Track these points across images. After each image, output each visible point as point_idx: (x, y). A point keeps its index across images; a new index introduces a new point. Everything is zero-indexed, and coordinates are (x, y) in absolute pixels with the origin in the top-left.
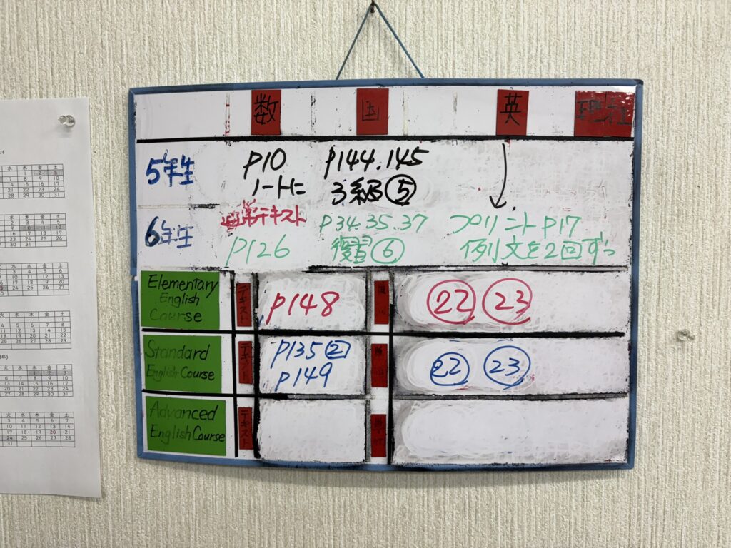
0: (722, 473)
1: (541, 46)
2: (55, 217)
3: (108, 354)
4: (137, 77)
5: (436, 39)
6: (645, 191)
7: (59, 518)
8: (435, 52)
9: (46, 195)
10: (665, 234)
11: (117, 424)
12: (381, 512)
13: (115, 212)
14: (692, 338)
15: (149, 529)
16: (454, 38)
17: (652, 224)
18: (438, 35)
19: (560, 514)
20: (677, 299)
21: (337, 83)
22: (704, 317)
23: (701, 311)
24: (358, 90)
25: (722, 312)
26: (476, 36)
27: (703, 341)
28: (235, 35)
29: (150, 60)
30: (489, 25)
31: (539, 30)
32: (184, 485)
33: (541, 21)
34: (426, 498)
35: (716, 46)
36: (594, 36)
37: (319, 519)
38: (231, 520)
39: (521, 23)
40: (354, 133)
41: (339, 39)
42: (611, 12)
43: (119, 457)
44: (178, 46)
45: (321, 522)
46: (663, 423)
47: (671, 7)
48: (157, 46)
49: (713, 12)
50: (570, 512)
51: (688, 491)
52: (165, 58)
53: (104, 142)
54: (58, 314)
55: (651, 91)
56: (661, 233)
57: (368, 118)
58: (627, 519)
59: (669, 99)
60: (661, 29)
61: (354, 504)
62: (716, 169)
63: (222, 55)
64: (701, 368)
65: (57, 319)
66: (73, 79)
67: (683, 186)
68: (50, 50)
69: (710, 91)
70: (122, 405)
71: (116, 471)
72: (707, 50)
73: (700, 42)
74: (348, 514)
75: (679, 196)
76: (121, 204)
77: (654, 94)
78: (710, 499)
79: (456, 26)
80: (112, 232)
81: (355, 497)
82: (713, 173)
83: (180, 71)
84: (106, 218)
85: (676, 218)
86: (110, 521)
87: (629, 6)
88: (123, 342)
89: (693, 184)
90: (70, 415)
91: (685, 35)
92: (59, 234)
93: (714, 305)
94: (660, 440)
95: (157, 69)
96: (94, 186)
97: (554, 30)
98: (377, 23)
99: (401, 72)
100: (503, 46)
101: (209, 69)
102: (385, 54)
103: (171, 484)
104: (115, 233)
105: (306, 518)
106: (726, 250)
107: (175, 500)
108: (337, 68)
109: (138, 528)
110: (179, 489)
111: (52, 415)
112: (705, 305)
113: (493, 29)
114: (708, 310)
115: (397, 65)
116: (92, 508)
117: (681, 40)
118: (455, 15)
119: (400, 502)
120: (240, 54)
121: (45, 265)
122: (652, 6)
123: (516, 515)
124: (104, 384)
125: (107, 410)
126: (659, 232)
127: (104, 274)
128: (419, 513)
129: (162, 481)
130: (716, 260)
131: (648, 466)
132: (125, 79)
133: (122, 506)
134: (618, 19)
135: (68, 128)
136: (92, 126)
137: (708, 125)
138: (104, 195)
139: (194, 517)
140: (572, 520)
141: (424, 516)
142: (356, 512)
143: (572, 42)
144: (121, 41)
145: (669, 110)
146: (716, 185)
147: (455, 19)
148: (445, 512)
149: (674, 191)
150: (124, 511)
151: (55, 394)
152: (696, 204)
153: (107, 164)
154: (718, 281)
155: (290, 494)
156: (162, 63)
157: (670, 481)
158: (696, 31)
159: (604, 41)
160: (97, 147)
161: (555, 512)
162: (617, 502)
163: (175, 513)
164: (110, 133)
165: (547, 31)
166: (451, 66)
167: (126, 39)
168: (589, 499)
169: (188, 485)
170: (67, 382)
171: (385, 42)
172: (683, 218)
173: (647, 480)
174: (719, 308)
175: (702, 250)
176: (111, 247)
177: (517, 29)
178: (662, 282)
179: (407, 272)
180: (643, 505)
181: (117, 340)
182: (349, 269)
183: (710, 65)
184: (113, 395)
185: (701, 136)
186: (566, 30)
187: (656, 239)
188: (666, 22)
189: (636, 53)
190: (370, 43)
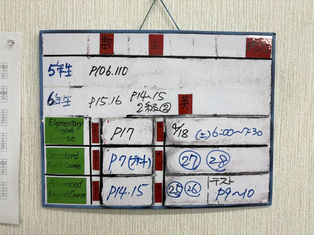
0: (307, 212)
1: (231, 19)
2: (2, 88)
3: (26, 154)
4: (46, 23)
5: (185, 13)
8: (185, 19)
10: (284, 104)
11: (29, 187)
13: (32, 86)
16: (193, 13)
17: (278, 99)
18: (186, 12)
19: (236, 230)
20: (289, 133)
21: (140, 32)
22: (300, 141)
23: (299, 139)
24: (149, 35)
25: (307, 139)
26: (203, 13)
27: (300, 152)
28: (93, 6)
29: (52, 16)
30: (209, 9)
31: (231, 12)
32: (61, 217)
33: (232, 8)
34: (176, 223)
35: (306, 23)
36: (254, 16)
39: (223, 8)
40: (147, 54)
41: (141, 11)
42: (262, 6)
43: (30, 203)
44: (66, 10)
46: (282, 189)
47: (288, 5)
48: (56, 10)
49: (305, 8)
50: (241, 229)
51: (292, 219)
52: (59, 15)
53: (28, 53)
54: (1, 135)
55: (278, 41)
57: (154, 47)
58: (266, 232)
59: (286, 45)
60: (283, 14)
61: (142, 226)
62: (306, 76)
63: (86, 15)
64: (299, 164)
66: (15, 23)
67: (291, 83)
68: (4, 9)
69: (303, 42)
70: (32, 178)
71: (28, 210)
72: (302, 24)
73: (300, 21)
74: (139, 231)
75: (290, 87)
76: (35, 83)
77: (280, 43)
78: (302, 223)
79: (194, 8)
80: (30, 96)
81: (143, 223)
82: (305, 78)
83: (66, 22)
84: (28, 89)
85: (288, 97)
87: (269, 4)
88: (34, 148)
89: (296, 82)
90: (5, 184)
91: (293, 17)
92: (3, 96)
93: (304, 136)
94: (280, 196)
95: (55, 20)
96: (22, 74)
97: (237, 12)
98: (159, 5)
99: (169, 27)
100: (215, 18)
101: (80, 21)
102: (162, 19)
103: (54, 217)
105: (119, 233)
106: (310, 112)
107: (56, 224)
108: (140, 24)
110: (58, 219)
112: (300, 136)
113: (211, 10)
114: (302, 138)
115: (167, 24)
117: (291, 19)
118: (194, 3)
120: (95, 16)
122: (280, 4)
123: (216, 231)
124: (23, 168)
126: (281, 103)
127: (26, 116)
128: (172, 230)
129: (50, 215)
130: (305, 116)
131: (275, 208)
132: (40, 24)
133: (30, 227)
134: (265, 9)
135: (11, 46)
136: (23, 46)
137: (302, 57)
138: (27, 78)
139: (65, 233)
140: (242, 233)
141: (174, 232)
142: (143, 229)
144: (39, 7)
145: (286, 50)
146: (305, 83)
147: (194, 5)
148: (184, 229)
149: (288, 85)
150: (31, 230)
152: (297, 91)
153: (29, 63)
154: (306, 126)
155: (112, 221)
156: (58, 17)
157: (284, 215)
158: (298, 16)
159: (259, 18)
160: (25, 56)
161: (234, 229)
162: (261, 224)
163: (56, 231)
164: (31, 49)
165: (234, 12)
166: (192, 26)
167: (41, 6)
168: (249, 223)
169: (63, 217)
170: (4, 168)
171: (162, 14)
172: (291, 97)
173: (275, 214)
174: (306, 137)
175: (300, 112)
176: (30, 103)
177: (221, 11)
178: (282, 125)
179: (172, 118)
180: (272, 226)
181: (31, 147)
182: (145, 116)
183: (304, 31)
184: (28, 174)
185: (299, 62)
186: (242, 13)
187: (280, 106)
188: (285, 11)
189: (272, 24)
190: (155, 14)
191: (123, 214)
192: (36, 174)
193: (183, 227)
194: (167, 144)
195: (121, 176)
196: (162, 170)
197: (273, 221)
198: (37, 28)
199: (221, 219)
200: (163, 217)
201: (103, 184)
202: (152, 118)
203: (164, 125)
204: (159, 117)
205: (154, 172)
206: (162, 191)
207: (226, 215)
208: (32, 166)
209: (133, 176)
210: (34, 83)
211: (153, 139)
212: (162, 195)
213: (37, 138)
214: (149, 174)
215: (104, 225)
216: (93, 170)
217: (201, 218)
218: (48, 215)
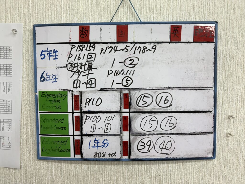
0: (243, 167)
1: (184, 13)
2: (8, 66)
3: (25, 116)
4: (41, 17)
5: (147, 9)
6: (219, 66)
7: (4, 176)
8: (147, 13)
9: (5, 58)
10: (225, 81)
11: (27, 142)
12: (121, 177)
13: (30, 65)
14: (234, 118)
15: (37, 181)
16: (154, 9)
17: (221, 77)
18: (148, 7)
19: (185, 180)
20: (229, 104)
21: (110, 24)
22: (238, 111)
23: (237, 108)
24: (117, 26)
26: (161, 8)
27: (237, 119)
28: (76, 3)
29: (45, 11)
30: (166, 5)
31: (184, 7)
32: (50, 165)
34: (138, 173)
36: (203, 10)
37: (99, 179)
38: (67, 179)
39: (178, 5)
40: (116, 41)
41: (113, 7)
42: (209, 3)
43: (27, 154)
44: (56, 7)
45: (100, 180)
46: (223, 148)
47: (230, 2)
48: (48, 6)
50: (189, 179)
51: (231, 173)
52: (51, 11)
53: (27, 39)
54: (8, 101)
55: (222, 30)
56: (224, 80)
58: (209, 182)
59: (228, 34)
60: (226, 9)
63: (71, 11)
64: (236, 129)
65: (7, 103)
66: (17, 17)
67: (232, 64)
68: (10, 6)
69: (242, 31)
70: (29, 135)
71: (25, 159)
72: (241, 17)
73: (239, 15)
74: (109, 178)
75: (230, 67)
78: (238, 176)
79: (155, 4)
80: (29, 72)
81: (112, 171)
82: (243, 60)
83: (56, 16)
84: (27, 67)
85: (229, 75)
86: (22, 177)
88: (31, 112)
89: (235, 64)
90: (10, 138)
91: (234, 12)
92: (9, 72)
93: (241, 107)
94: (221, 154)
95: (48, 14)
96: (23, 55)
97: (189, 8)
99: (135, 19)
100: (171, 12)
101: (67, 15)
102: (129, 13)
103: (45, 165)
104: (30, 73)
105: (94, 179)
107: (46, 170)
109: (33, 180)
110: (48, 167)
111: (3, 138)
112: (238, 106)
114: (239, 108)
115: (133, 17)
116: (16, 172)
117: (232, 13)
119: (128, 174)
120: (78, 11)
121: (4, 83)
123: (170, 180)
124: (23, 127)
125: (23, 137)
126: (223, 80)
127: (25, 87)
128: (135, 178)
130: (243, 91)
131: (217, 163)
132: (36, 17)
133: (27, 172)
134: (211, 5)
135: (15, 34)
137: (241, 43)
138: (26, 59)
139: (53, 177)
140: (190, 182)
141: (137, 179)
142: (112, 177)
143: (195, 12)
144: (36, 4)
145: (228, 37)
146: (243, 64)
147: (155, 2)
148: (144, 178)
149: (229, 66)
150: (28, 174)
151: (5, 130)
152: (236, 71)
153: (28, 47)
154: (243, 98)
155: (89, 169)
156: (50, 12)
157: (224, 169)
158: (238, 10)
159: (206, 12)
160: (25, 41)
161: (184, 179)
162: (206, 176)
163: (46, 176)
164: (30, 36)
165: (187, 8)
166: (153, 19)
167: (37, 3)
168: (196, 175)
169: (52, 165)
170: (9, 126)
171: (130, 9)
172: (231, 75)
173: (217, 168)
174: (243, 108)
175: (238, 87)
176: (28, 77)
177: (176, 7)
178: (224, 98)
179: (135, 90)
180: (215, 177)
181: (28, 111)
182: (114, 89)
183: (242, 22)
184: (26, 131)
185: (238, 47)
186: (193, 8)
187: (222, 82)
188: (227, 7)
189: (217, 17)
190: (124, 9)
191: (98, 165)
192: (32, 132)
193: (143, 176)
194: (132, 110)
195: (97, 135)
196: (128, 131)
197: (215, 173)
198: (34, 20)
199: (174, 171)
200: (128, 168)
201: (83, 142)
202: (120, 91)
203: (129, 96)
204: (125, 90)
205: (122, 132)
206: (128, 147)
207: (177, 168)
208: (29, 125)
209: (106, 136)
210: (32, 62)
211: (121, 107)
212: (128, 150)
213: (33, 104)
214: (118, 134)
215: (82, 172)
216: (75, 131)
217: (158, 170)
218: (41, 163)
